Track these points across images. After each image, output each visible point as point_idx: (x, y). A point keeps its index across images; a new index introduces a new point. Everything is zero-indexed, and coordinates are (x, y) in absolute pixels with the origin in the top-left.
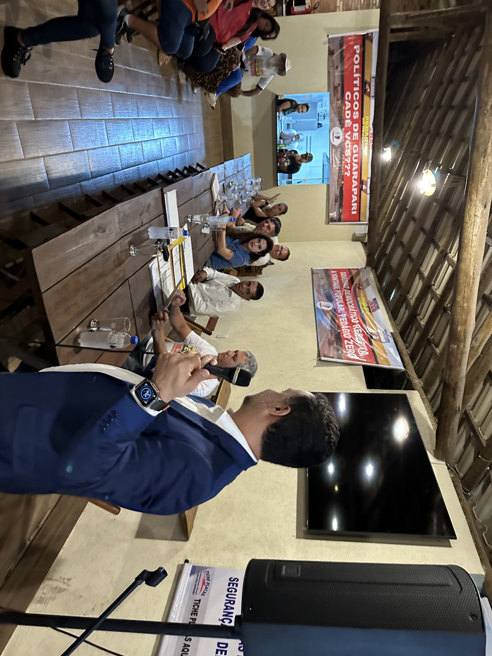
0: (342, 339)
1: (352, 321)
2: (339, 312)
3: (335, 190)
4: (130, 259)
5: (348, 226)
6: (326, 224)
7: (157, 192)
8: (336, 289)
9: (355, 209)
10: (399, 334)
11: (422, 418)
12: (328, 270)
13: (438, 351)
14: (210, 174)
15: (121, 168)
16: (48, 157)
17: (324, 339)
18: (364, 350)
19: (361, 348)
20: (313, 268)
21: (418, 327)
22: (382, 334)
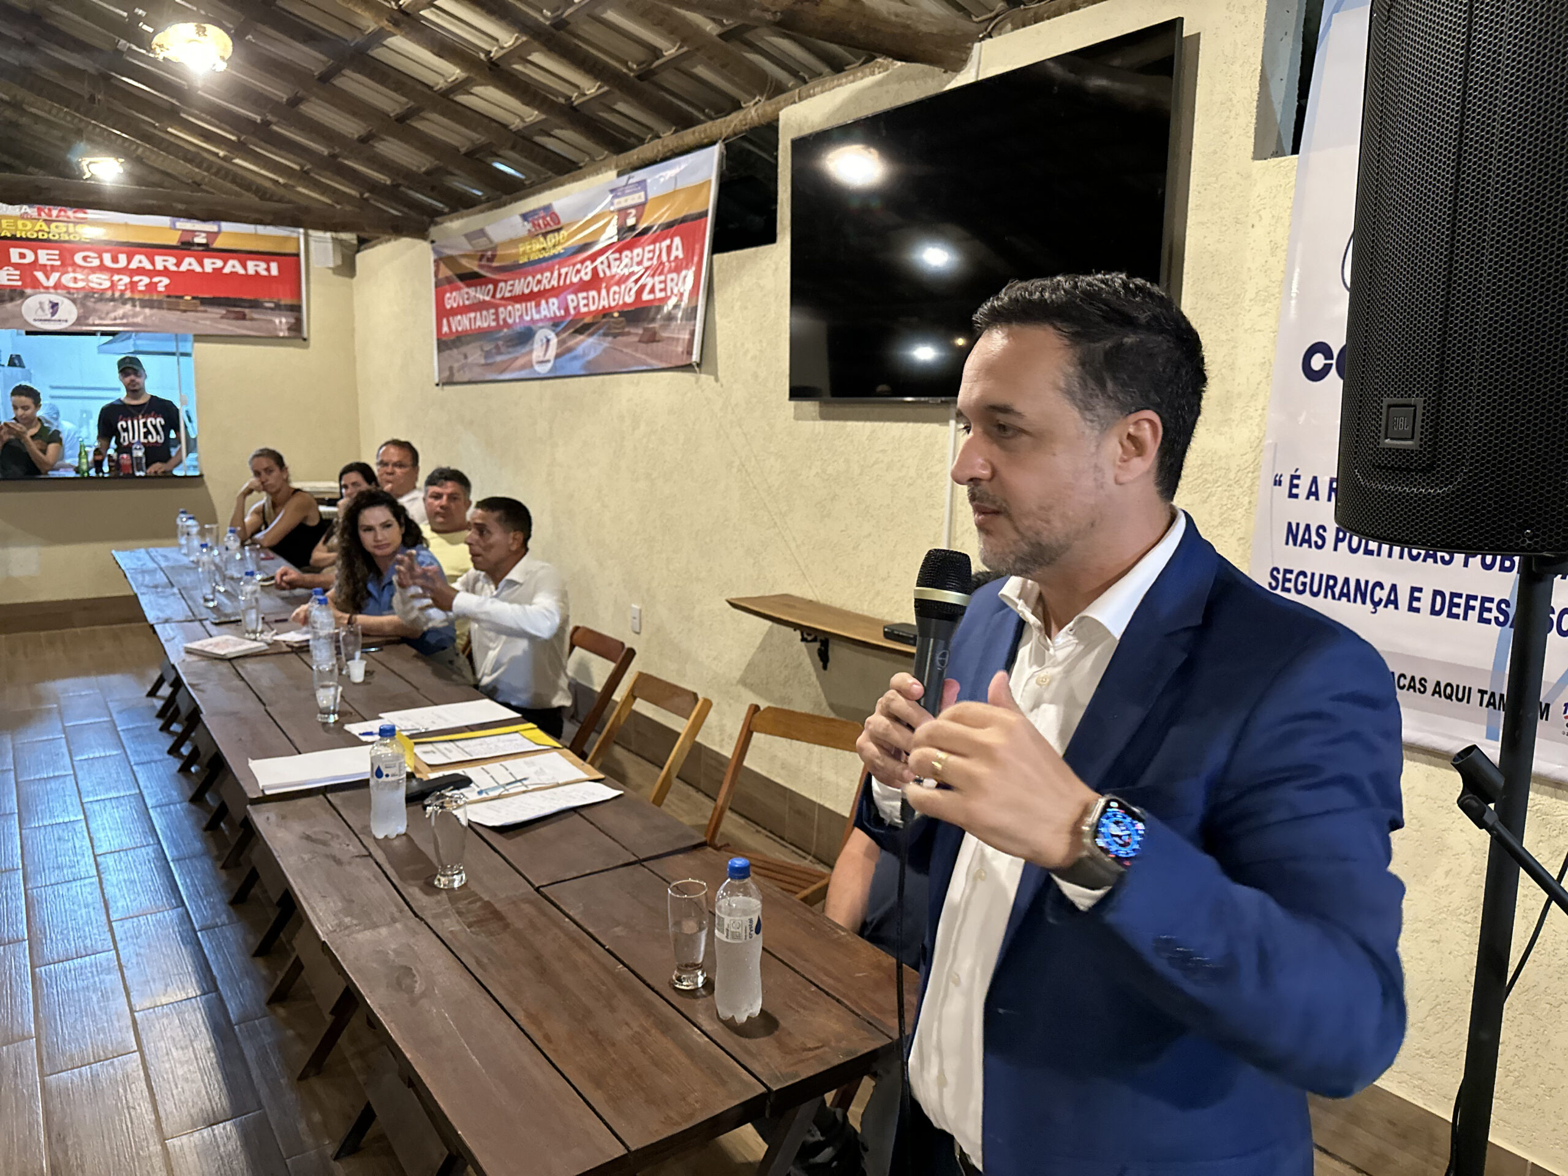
0: (639, 306)
1: (587, 278)
2: (563, 312)
3: (211, 319)
4: (474, 887)
5: (312, 286)
6: (307, 347)
7: (263, 817)
8: (497, 319)
9: (263, 265)
10: (621, 156)
11: (856, 99)
12: (438, 340)
13: (673, 51)
14: (189, 663)
15: (178, 907)
16: (164, 1125)
17: (638, 355)
18: (669, 248)
19: (664, 258)
20: (437, 381)
21: (604, 104)
22: (622, 199)
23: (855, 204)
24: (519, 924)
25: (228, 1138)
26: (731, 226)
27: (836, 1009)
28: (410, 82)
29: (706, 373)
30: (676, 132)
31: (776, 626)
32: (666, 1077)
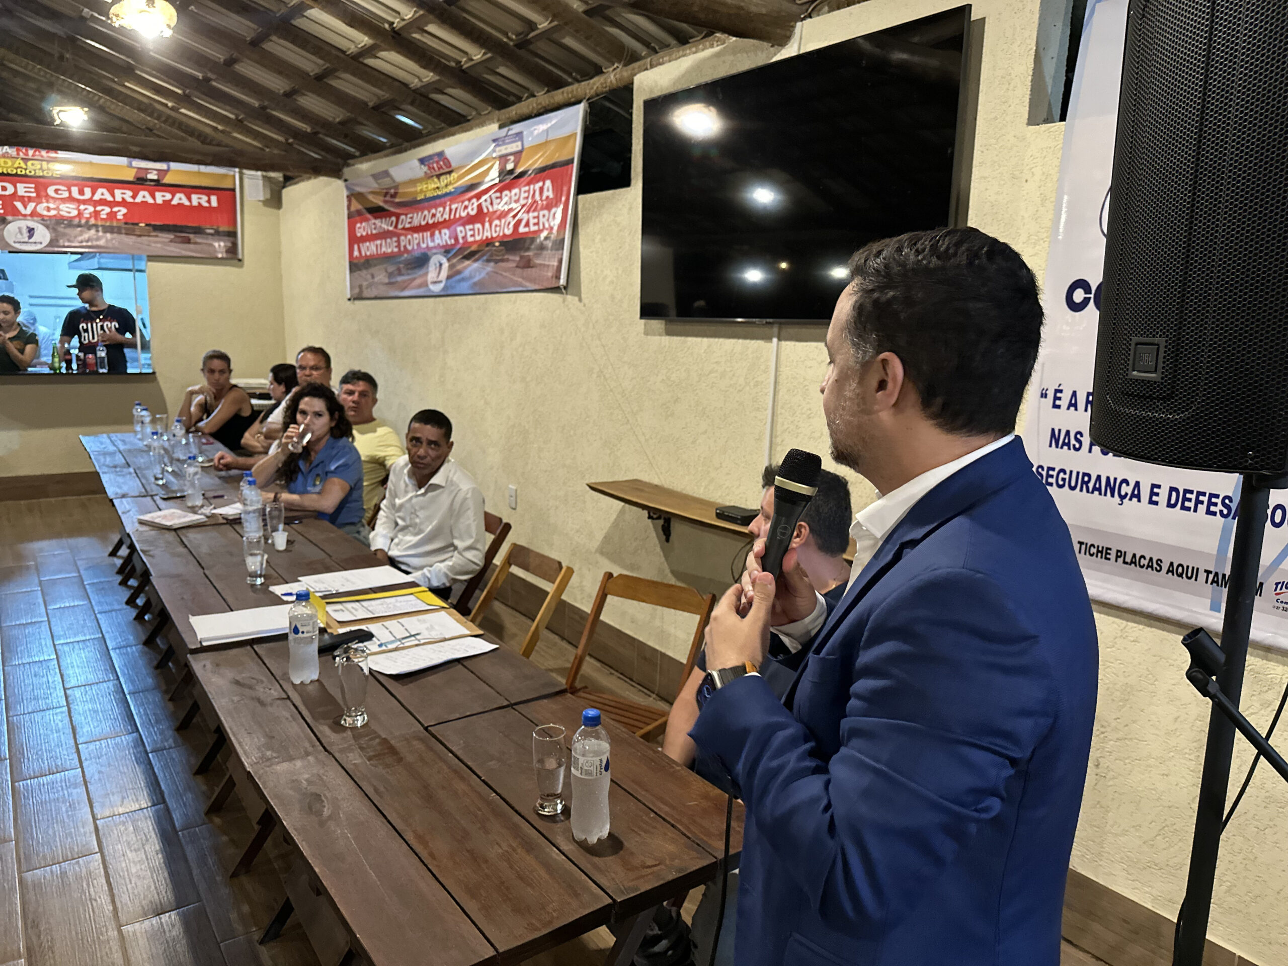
0: (517, 237)
1: (473, 213)
2: (453, 241)
3: (162, 243)
5: (246, 217)
6: (242, 266)
7: (201, 665)
8: (398, 246)
9: (205, 198)
10: (503, 111)
11: (698, 67)
12: (350, 262)
13: (546, 24)
14: (142, 532)
15: (133, 732)
16: (120, 915)
17: (516, 278)
18: (541, 189)
19: (537, 197)
20: (349, 296)
21: (486, 67)
22: (503, 148)
23: (697, 153)
24: (410, 758)
25: (173, 926)
26: (594, 170)
27: (671, 833)
28: (327, 48)
29: (572, 294)
30: (548, 91)
31: (627, 506)
32: (529, 889)
